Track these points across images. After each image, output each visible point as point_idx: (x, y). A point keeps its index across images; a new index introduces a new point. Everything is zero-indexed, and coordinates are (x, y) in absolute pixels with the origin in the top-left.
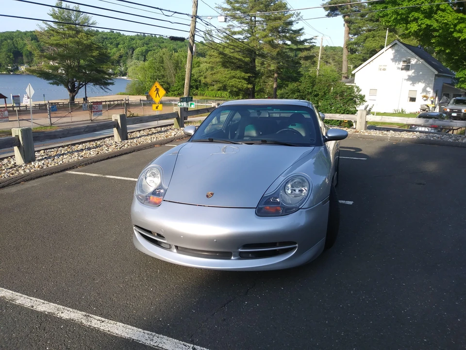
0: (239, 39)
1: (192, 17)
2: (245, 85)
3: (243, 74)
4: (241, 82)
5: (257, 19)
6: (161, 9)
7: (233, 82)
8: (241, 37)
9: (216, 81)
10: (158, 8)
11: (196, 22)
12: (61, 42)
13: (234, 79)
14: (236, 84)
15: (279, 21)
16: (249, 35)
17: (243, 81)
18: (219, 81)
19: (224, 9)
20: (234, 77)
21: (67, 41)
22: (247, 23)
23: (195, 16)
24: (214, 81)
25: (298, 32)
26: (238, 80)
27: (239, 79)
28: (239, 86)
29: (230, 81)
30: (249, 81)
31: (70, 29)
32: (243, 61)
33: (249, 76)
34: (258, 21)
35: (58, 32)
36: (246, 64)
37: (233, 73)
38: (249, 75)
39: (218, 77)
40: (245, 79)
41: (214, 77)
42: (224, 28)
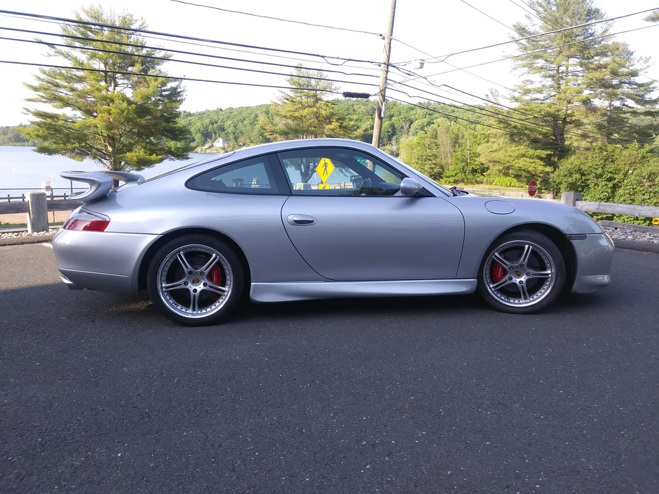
0: (537, 99)
1: (380, 66)
2: (540, 167)
3: (538, 152)
4: (533, 162)
5: (570, 69)
6: (323, 57)
7: (522, 163)
8: (541, 96)
9: (494, 162)
10: (318, 56)
11: (387, 72)
12: (296, 114)
13: (524, 158)
14: (525, 166)
15: (603, 70)
16: (553, 93)
17: (538, 161)
18: (498, 162)
19: (517, 58)
20: (524, 156)
21: (306, 112)
22: (553, 76)
23: (385, 64)
24: (490, 162)
25: (647, 87)
26: (528, 160)
27: (532, 158)
28: (530, 169)
29: (517, 161)
30: (548, 161)
31: (308, 96)
32: (540, 133)
33: (548, 155)
34: (571, 72)
35: (293, 102)
36: (545, 135)
37: (522, 149)
38: (549, 152)
39: (499, 155)
40: (541, 159)
41: (493, 155)
42: (515, 86)
